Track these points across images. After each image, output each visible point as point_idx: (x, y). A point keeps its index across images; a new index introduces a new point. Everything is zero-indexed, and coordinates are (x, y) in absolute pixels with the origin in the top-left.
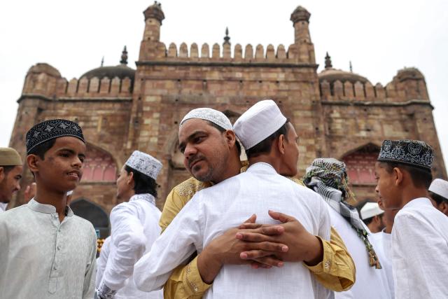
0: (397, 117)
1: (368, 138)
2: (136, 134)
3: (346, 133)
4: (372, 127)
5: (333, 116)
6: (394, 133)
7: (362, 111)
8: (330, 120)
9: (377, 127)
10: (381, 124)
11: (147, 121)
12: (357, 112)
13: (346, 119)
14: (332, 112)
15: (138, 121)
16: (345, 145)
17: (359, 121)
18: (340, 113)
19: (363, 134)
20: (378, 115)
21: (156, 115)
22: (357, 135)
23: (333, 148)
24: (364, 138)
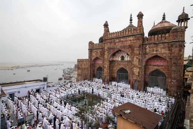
0: (167, 46)
1: (156, 54)
2: (104, 56)
3: (150, 52)
4: (158, 50)
5: (146, 47)
6: (165, 51)
7: (156, 45)
8: (146, 49)
9: (160, 50)
10: (161, 49)
11: (105, 53)
12: (154, 46)
13: (150, 48)
14: (146, 46)
15: (104, 53)
16: (149, 56)
17: (154, 48)
18: (149, 46)
19: (155, 52)
20: (160, 46)
21: (107, 52)
22: (153, 53)
23: (145, 57)
24: (155, 54)
